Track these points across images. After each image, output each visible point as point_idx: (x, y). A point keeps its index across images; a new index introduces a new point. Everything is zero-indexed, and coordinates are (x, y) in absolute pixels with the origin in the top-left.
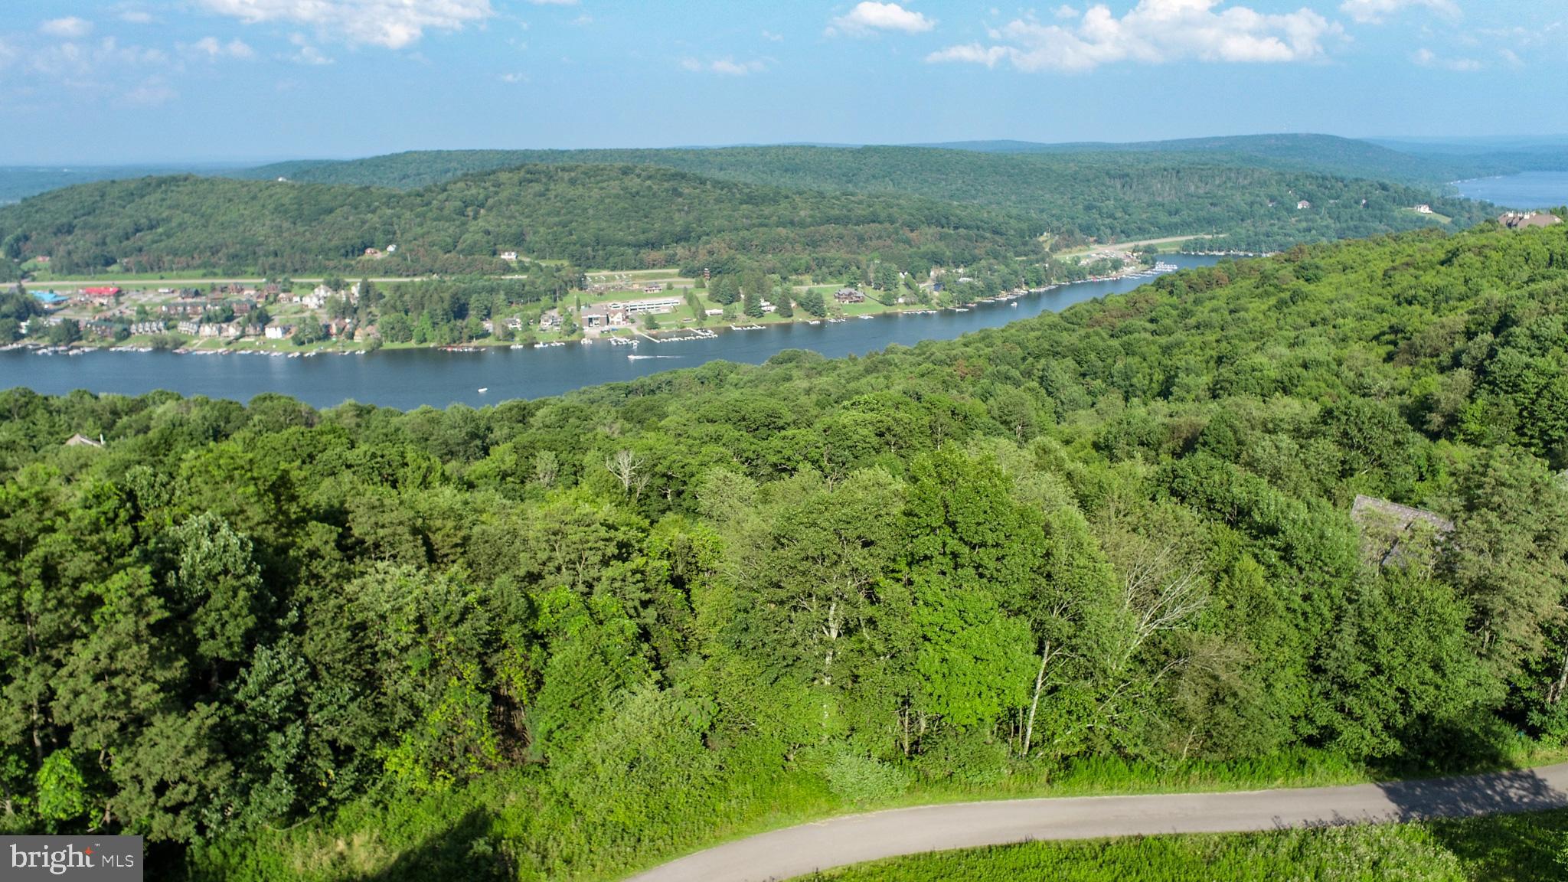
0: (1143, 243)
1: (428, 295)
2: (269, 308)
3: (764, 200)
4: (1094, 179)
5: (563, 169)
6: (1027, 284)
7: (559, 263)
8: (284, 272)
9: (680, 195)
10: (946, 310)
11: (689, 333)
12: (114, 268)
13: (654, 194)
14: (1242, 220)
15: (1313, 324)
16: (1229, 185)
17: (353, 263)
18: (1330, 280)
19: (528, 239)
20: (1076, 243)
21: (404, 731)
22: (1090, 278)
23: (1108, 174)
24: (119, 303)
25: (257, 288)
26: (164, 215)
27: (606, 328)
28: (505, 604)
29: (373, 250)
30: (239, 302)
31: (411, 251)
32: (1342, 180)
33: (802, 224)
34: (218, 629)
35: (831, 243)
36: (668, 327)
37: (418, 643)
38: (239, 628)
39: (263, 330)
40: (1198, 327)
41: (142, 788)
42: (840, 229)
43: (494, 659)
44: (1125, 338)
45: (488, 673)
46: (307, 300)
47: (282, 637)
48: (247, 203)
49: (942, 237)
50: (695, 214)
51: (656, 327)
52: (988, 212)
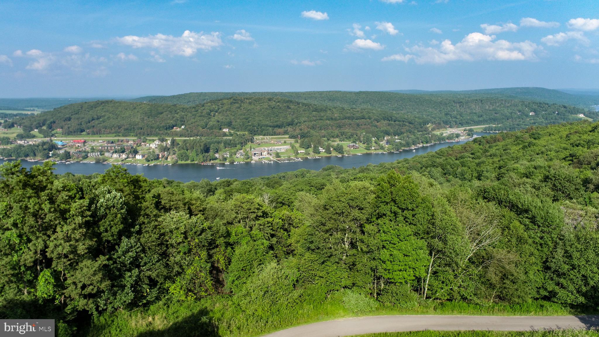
0: (468, 128)
1: (195, 144)
2: (138, 148)
3: (321, 110)
4: (449, 103)
5: (247, 99)
6: (422, 143)
7: (244, 133)
8: (144, 135)
9: (290, 108)
10: (391, 152)
11: (292, 159)
12: (84, 133)
13: (280, 108)
14: (508, 119)
15: (538, 154)
16: (502, 106)
17: (169, 132)
18: (544, 139)
19: (233, 124)
20: (442, 128)
21: (177, 277)
22: (447, 141)
23: (454, 102)
24: (84, 146)
25: (134, 141)
26: (103, 114)
27: (261, 157)
28: (218, 229)
29: (176, 127)
30: (127, 146)
31: (190, 128)
32: (548, 104)
33: (336, 119)
34: (109, 228)
35: (346, 126)
36: (284, 157)
37: (184, 242)
38: (117, 229)
39: (135, 156)
40: (491, 156)
41: (76, 287)
42: (350, 121)
43: (213, 251)
44: (462, 160)
45: (210, 256)
46: (151, 145)
47: (133, 236)
48: (132, 110)
49: (389, 125)
50: (295, 115)
51: (279, 157)
52: (407, 116)
